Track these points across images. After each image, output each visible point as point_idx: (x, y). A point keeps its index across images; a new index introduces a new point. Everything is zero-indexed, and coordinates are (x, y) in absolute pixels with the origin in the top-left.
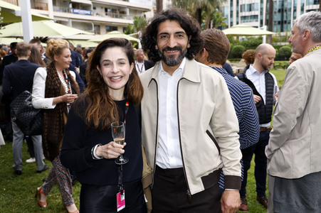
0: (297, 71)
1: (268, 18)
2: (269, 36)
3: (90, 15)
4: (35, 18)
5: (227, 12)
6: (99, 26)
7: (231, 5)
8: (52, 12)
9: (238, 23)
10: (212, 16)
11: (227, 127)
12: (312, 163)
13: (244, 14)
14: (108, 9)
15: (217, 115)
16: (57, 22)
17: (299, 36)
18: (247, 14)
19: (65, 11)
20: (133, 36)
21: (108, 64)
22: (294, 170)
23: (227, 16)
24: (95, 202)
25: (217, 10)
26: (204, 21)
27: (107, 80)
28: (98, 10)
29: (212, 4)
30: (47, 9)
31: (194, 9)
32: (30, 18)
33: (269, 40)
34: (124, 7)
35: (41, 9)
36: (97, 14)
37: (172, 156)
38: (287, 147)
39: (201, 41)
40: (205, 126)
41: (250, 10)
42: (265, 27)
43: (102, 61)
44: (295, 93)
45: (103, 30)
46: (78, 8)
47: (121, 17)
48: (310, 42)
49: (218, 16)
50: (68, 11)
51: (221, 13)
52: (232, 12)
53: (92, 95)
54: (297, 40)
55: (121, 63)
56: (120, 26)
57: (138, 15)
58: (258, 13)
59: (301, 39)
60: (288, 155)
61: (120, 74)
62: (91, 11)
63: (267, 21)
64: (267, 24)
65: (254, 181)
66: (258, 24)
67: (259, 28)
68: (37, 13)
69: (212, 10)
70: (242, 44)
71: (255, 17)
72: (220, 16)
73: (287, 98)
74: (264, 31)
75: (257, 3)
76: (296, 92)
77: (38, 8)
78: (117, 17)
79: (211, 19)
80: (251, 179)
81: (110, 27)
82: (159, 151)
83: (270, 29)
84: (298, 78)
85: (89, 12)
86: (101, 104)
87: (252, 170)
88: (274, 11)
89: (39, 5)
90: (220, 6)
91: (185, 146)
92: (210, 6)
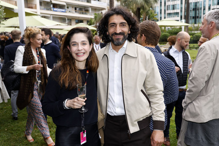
0: (206, 49)
1: (186, 14)
2: (186, 27)
3: (65, 12)
4: (27, 14)
5: (158, 10)
6: (71, 20)
7: (161, 5)
8: (39, 10)
9: (165, 18)
10: (147, 13)
11: (155, 88)
12: (214, 112)
13: (169, 11)
14: (76, 8)
15: (148, 80)
16: (42, 17)
17: (207, 26)
18: (172, 11)
19: (48, 10)
20: (94, 27)
21: (75, 45)
22: (202, 117)
23: (158, 13)
24: (66, 138)
25: (151, 8)
26: (142, 16)
27: (74, 55)
28: (70, 9)
29: (147, 5)
30: (36, 9)
31: (135, 8)
32: (24, 14)
33: (186, 30)
34: (88, 7)
35: (32, 8)
36: (69, 12)
37: (118, 107)
38: (197, 101)
40: (140, 87)
41: (174, 9)
42: (183, 20)
43: (71, 42)
44: (204, 65)
45: (73, 22)
46: (57, 8)
47: (85, 14)
48: (215, 30)
49: (151, 13)
50: (50, 9)
51: (153, 11)
52: (161, 10)
53: (64, 65)
54: (206, 28)
55: (84, 44)
56: (85, 20)
57: (97, 13)
58: (179, 11)
59: (208, 28)
60: (198, 107)
61: (83, 51)
62: (65, 9)
63: (185, 16)
64: (185, 18)
65: (175, 125)
66: (179, 18)
67: (180, 21)
68: (29, 11)
69: (148, 8)
70: (168, 32)
71: (177, 13)
72: (153, 13)
73: (199, 67)
74: (183, 23)
75: (178, 4)
76: (205, 63)
77: (30, 8)
78: (83, 13)
79: (147, 15)
80: (173, 124)
81: (78, 20)
82: (109, 104)
83: (187, 22)
84: (207, 54)
85: (64, 10)
86: (70, 72)
87: (173, 118)
88: (190, 9)
89: (30, 6)
90: (153, 6)
92: (146, 6)
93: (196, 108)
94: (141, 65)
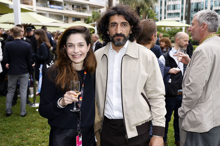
0: (203, 53)
1: (186, 15)
2: (187, 28)
3: (62, 9)
4: (23, 10)
5: (158, 10)
6: (68, 17)
7: (161, 5)
8: (35, 6)
9: (165, 18)
10: (147, 12)
11: (156, 91)
12: (215, 120)
13: (170, 12)
14: (74, 5)
15: (149, 82)
16: (38, 14)
17: (198, 28)
18: (172, 11)
19: (45, 6)
20: (92, 25)
21: (71, 46)
22: (204, 126)
23: (158, 13)
25: (151, 8)
26: (141, 16)
27: (70, 57)
28: (68, 6)
29: (147, 4)
30: (32, 5)
31: (135, 7)
32: (20, 10)
33: (187, 31)
34: (86, 5)
35: (28, 4)
36: (67, 9)
37: (116, 110)
39: (140, 29)
40: (140, 89)
41: (174, 9)
42: (184, 21)
45: (70, 20)
46: (53, 5)
47: (83, 11)
49: (151, 13)
50: (47, 6)
51: (153, 11)
52: (161, 10)
55: (81, 45)
56: (83, 18)
57: (95, 11)
58: (179, 11)
59: (200, 30)
61: (80, 53)
62: (62, 7)
63: (186, 17)
64: (186, 19)
65: (173, 130)
66: (179, 19)
67: (180, 22)
68: (25, 7)
69: (148, 8)
70: (167, 33)
71: (178, 14)
72: (153, 13)
74: (183, 24)
75: (179, 5)
76: (203, 68)
77: (25, 4)
78: (80, 11)
79: (147, 15)
80: (171, 128)
81: (76, 18)
82: (107, 106)
83: (188, 23)
84: (204, 58)
85: (61, 7)
86: (67, 73)
87: (171, 122)
88: (191, 10)
89: (26, 2)
90: (153, 6)
91: (126, 103)
92: (146, 5)
93: (196, 116)
94: (142, 67)
